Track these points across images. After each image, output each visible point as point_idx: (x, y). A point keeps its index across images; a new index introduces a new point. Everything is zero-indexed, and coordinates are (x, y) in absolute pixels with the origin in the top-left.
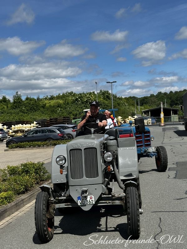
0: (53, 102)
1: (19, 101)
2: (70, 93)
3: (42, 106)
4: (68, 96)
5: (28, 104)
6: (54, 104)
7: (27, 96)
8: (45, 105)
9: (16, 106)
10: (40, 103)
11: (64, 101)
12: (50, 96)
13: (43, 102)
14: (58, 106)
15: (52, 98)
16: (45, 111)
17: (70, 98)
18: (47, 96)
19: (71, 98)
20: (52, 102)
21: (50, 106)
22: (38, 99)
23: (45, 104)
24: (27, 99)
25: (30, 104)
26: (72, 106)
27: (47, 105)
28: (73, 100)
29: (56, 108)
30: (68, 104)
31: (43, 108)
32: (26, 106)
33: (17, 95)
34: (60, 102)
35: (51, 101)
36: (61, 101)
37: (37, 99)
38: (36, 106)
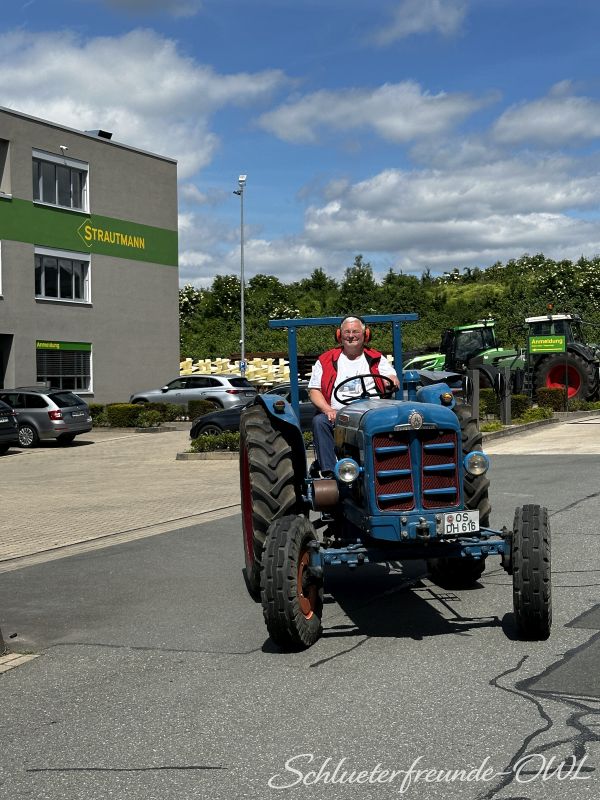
0: (471, 291)
1: (362, 287)
2: (533, 259)
3: (433, 304)
4: (525, 271)
5: (386, 298)
6: (475, 296)
7: (391, 271)
8: (444, 300)
9: (349, 304)
10: (429, 293)
11: (509, 287)
12: (466, 271)
13: (438, 291)
14: (487, 305)
15: (471, 278)
16: (440, 320)
17: (531, 278)
18: (457, 271)
19: (533, 277)
20: (468, 289)
21: (460, 303)
22: (426, 279)
23: (445, 297)
24: (390, 279)
25: (393, 295)
26: (533, 304)
27: (451, 300)
28: (540, 283)
29: (480, 311)
30: (521, 297)
31: (437, 309)
32: (381, 304)
33: (359, 265)
34: (496, 290)
35: (467, 286)
36: (498, 289)
37: (424, 279)
38: (412, 305)
